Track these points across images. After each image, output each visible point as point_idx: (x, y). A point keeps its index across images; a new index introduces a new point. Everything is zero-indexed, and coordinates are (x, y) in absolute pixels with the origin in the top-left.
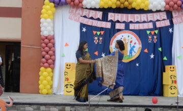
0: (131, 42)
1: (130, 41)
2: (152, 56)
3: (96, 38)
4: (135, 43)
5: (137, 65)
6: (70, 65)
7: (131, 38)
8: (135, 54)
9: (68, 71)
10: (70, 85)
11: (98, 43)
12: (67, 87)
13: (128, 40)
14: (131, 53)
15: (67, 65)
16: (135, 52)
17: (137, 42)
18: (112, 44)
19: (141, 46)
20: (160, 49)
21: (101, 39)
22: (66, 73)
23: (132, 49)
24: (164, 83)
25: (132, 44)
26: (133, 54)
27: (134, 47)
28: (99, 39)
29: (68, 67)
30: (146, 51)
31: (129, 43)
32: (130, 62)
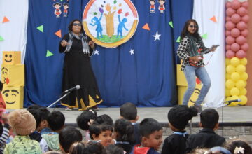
0: (120, 11)
1: (117, 10)
2: (157, 37)
3: (57, 7)
4: (127, 14)
5: (132, 52)
6: (11, 56)
7: (120, 5)
8: (128, 33)
9: (8, 65)
10: (13, 91)
11: (62, 15)
12: (7, 95)
13: (115, 8)
14: (120, 31)
15: (6, 56)
16: (127, 30)
17: (130, 12)
18: (86, 17)
19: (138, 19)
20: (171, 23)
21: (66, 7)
22: (4, 70)
23: (121, 25)
24: (179, 84)
25: (122, 16)
26: (124, 33)
27: (125, 20)
28: (62, 9)
29: (8, 59)
30: (146, 27)
31: (116, 14)
32: (119, 47)
